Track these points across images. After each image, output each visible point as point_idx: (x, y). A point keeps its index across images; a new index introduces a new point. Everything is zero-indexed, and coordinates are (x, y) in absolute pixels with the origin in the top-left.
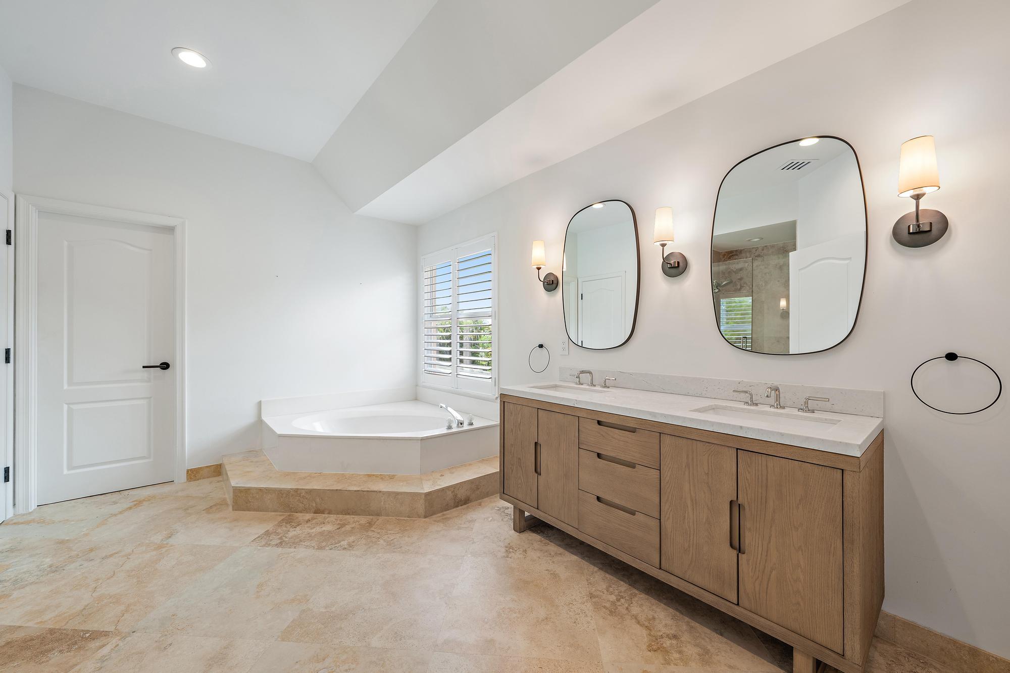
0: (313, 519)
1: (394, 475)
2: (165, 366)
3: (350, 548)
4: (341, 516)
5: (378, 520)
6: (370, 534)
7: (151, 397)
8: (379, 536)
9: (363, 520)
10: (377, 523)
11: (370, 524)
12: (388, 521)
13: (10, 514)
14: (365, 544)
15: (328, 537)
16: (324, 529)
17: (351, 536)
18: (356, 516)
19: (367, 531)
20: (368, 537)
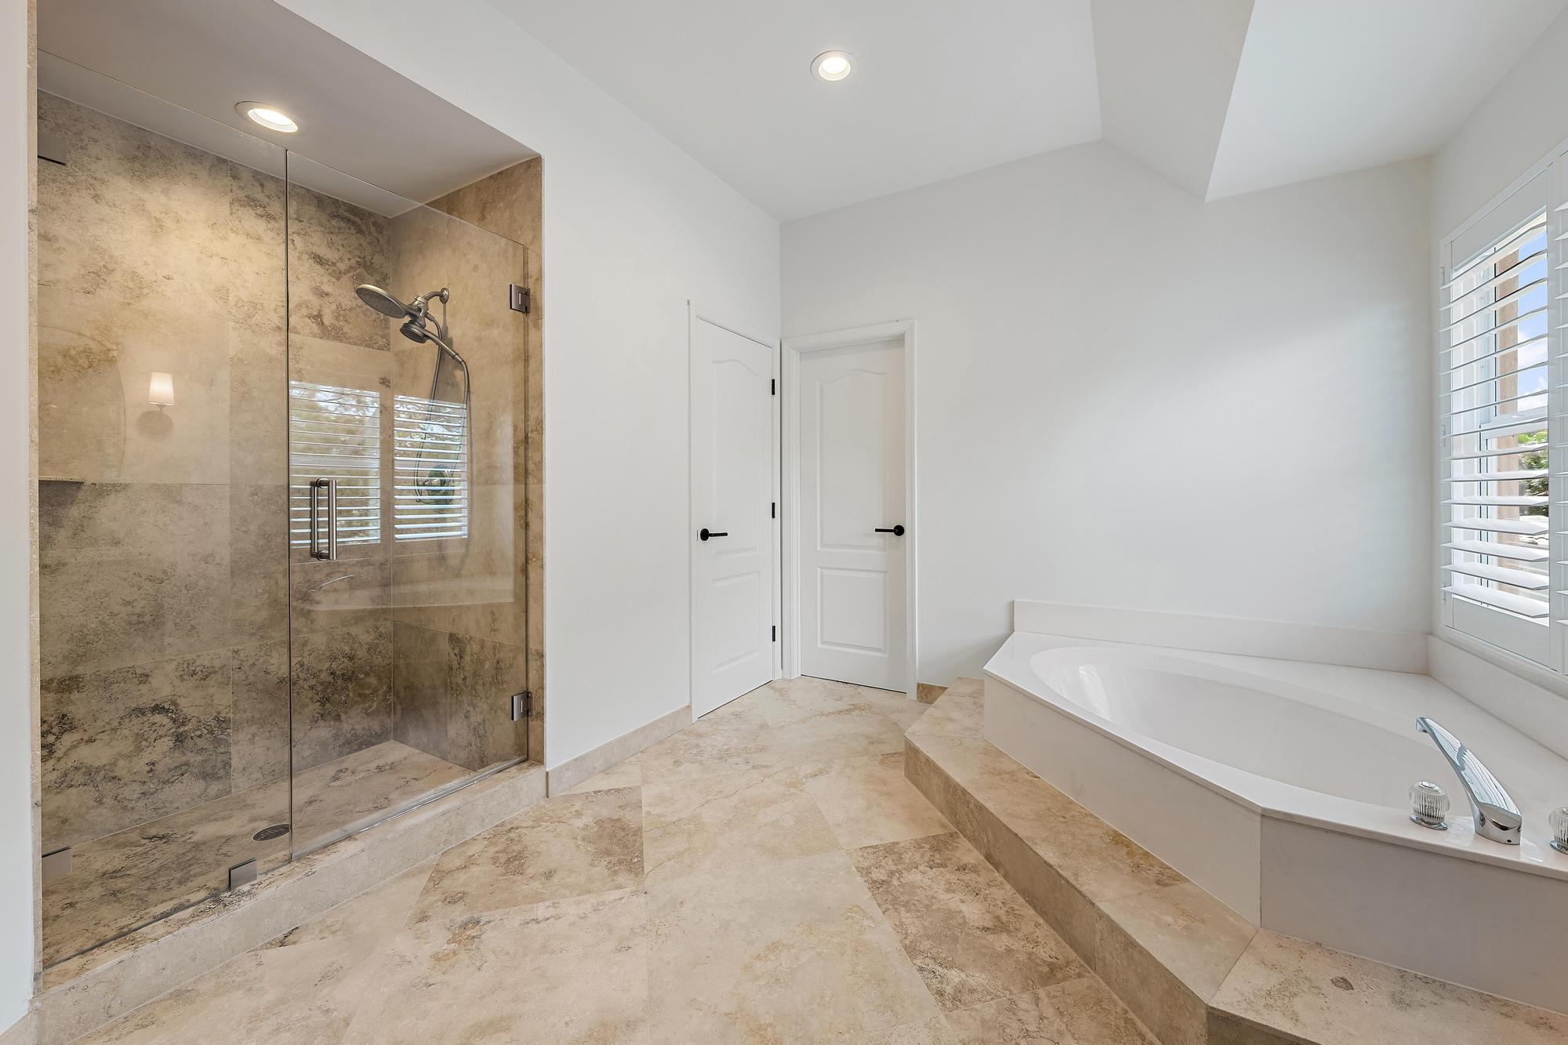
0: (974, 869)
1: (1177, 878)
2: (899, 531)
3: (949, 1004)
4: (1022, 900)
5: (1079, 976)
6: (1024, 1001)
7: (886, 572)
8: (1032, 1028)
9: (1049, 947)
10: (1067, 984)
11: (1052, 973)
12: (1099, 1002)
13: (778, 676)
14: (983, 1022)
15: (949, 933)
16: (963, 907)
17: (983, 969)
18: (1046, 926)
19: (1025, 989)
20: (1012, 1008)
